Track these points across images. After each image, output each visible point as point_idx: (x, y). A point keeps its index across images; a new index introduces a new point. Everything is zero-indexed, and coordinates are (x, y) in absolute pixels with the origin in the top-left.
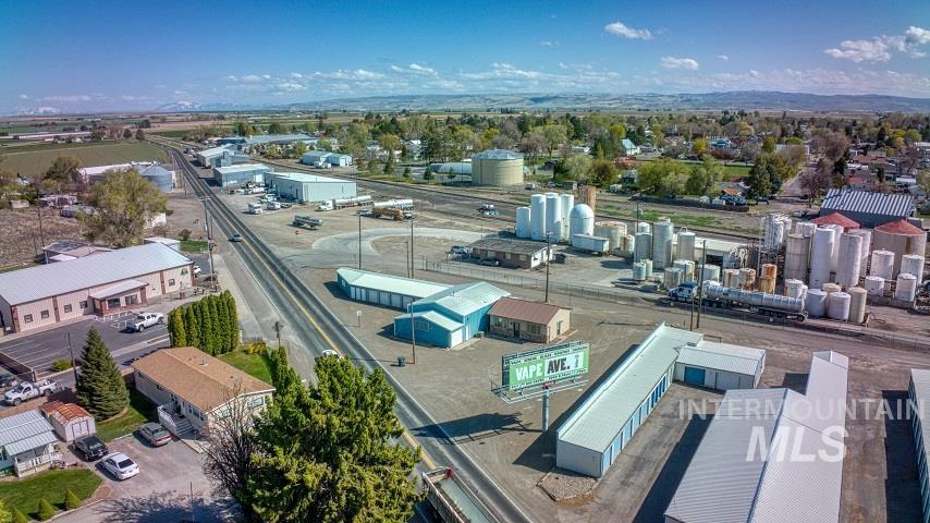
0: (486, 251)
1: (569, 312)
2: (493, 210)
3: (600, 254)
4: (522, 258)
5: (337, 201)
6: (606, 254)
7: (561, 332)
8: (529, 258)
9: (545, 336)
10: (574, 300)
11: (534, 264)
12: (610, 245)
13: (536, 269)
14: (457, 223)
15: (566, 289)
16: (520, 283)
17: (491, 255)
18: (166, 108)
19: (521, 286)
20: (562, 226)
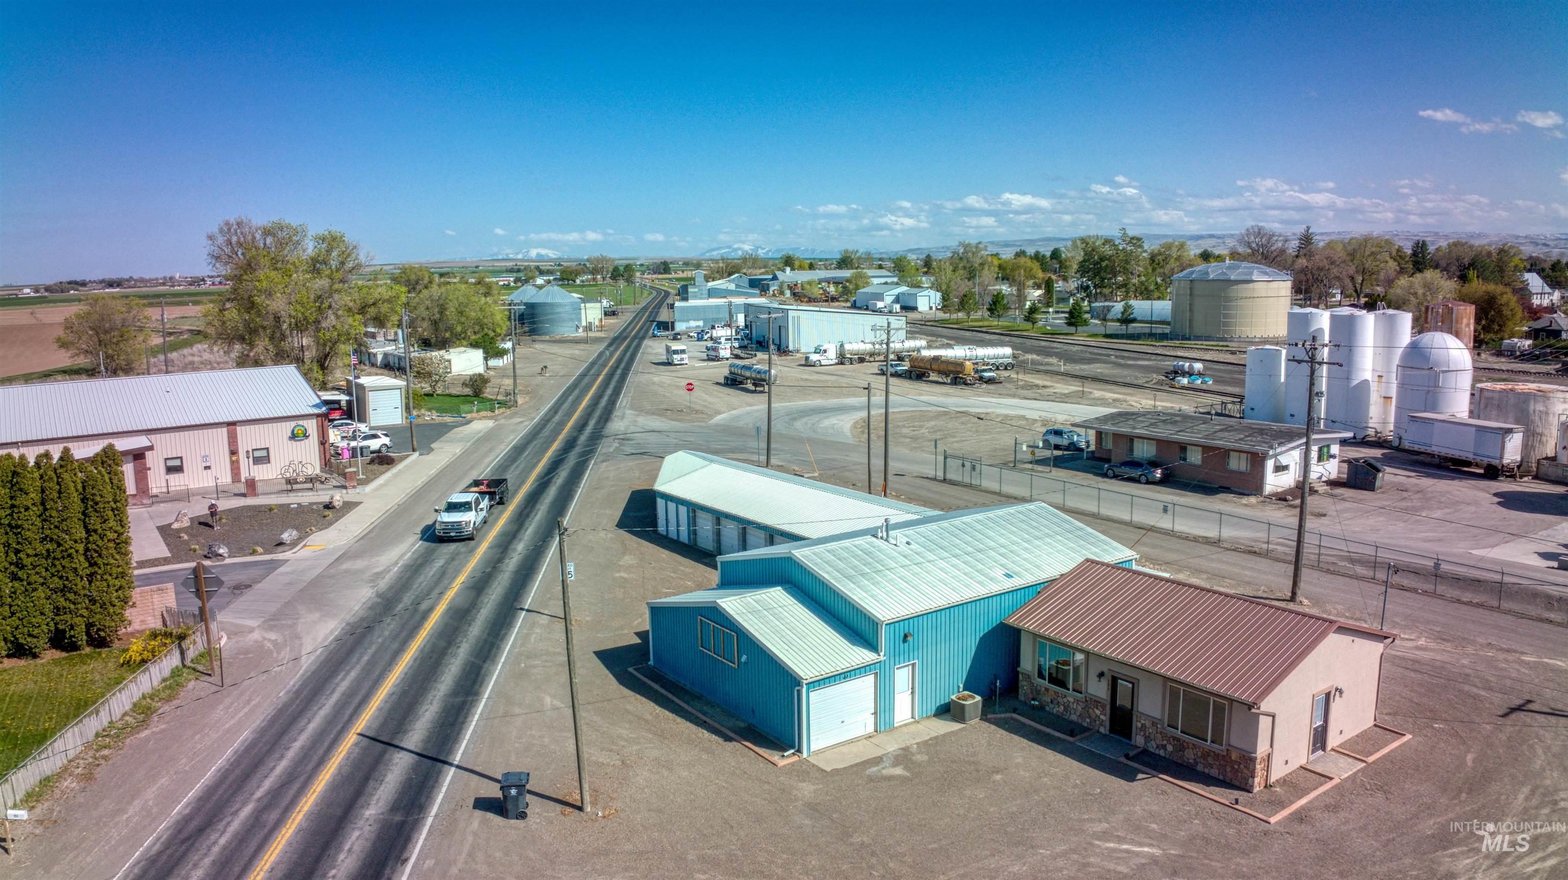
0: (1131, 439)
1: (1378, 648)
2: (1200, 374)
3: (1492, 472)
4: (1238, 464)
5: (848, 347)
6: (1510, 473)
7: (1333, 740)
8: (1258, 460)
9: (1248, 760)
10: (1398, 603)
11: (1274, 482)
12: (1527, 447)
13: (1281, 497)
14: (1097, 394)
15: (1374, 564)
16: (1212, 533)
17: (1143, 451)
18: (715, 253)
19: (1216, 543)
20: (1375, 398)
